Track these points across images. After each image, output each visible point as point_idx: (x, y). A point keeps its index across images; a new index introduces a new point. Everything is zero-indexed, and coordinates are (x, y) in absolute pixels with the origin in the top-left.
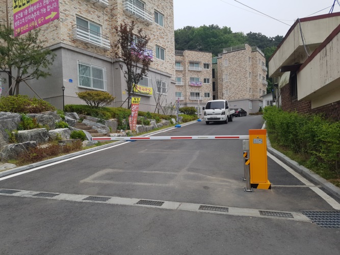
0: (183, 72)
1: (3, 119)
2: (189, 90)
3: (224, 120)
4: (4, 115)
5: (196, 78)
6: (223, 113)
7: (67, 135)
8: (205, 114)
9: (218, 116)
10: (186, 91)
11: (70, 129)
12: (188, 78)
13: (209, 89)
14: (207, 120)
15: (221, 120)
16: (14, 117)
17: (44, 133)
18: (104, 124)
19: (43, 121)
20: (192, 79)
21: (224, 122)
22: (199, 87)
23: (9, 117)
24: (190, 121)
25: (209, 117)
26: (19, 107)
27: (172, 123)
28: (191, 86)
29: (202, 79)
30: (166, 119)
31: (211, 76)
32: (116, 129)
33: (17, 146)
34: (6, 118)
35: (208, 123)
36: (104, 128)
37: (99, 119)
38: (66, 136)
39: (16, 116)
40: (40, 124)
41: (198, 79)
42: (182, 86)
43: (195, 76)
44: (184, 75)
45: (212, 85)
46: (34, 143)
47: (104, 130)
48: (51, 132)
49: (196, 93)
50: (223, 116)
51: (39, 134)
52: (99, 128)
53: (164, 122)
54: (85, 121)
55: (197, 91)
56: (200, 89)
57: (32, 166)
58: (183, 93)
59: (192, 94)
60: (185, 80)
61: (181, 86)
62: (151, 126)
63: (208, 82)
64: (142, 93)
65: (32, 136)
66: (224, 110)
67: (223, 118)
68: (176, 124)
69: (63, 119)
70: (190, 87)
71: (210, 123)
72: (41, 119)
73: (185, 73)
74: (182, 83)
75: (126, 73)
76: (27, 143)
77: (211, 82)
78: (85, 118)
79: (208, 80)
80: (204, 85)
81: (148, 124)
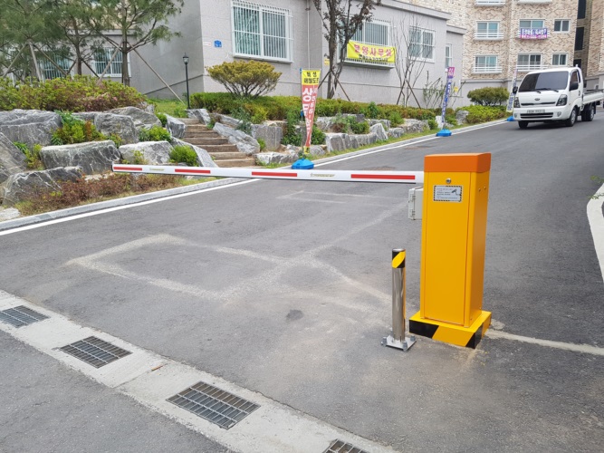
0: (505, 10)
1: (18, 123)
2: (515, 51)
3: (563, 117)
4: (20, 115)
5: (535, 21)
6: (563, 101)
7: (160, 154)
8: (517, 104)
9: (548, 109)
10: (507, 53)
11: (171, 141)
12: (515, 23)
13: (567, 45)
14: (519, 118)
15: (555, 117)
16: (42, 119)
17: (106, 151)
18: (250, 133)
19: (108, 126)
20: (525, 24)
21: (564, 123)
22: (540, 41)
23: (31, 120)
24: (488, 119)
25: (525, 110)
26: (59, 98)
27: (433, 126)
28: (522, 40)
29: (549, 22)
30: (419, 118)
31: (575, 13)
32: (277, 142)
33: (33, 175)
34: (25, 122)
35: (523, 125)
36: (247, 140)
37: (241, 122)
38: (160, 157)
39: (48, 118)
40: (104, 133)
41: (539, 23)
42: (500, 41)
43: (532, 16)
44: (506, 16)
45: (574, 35)
46: (73, 171)
47: (249, 146)
48: (125, 149)
49: (532, 57)
50: (561, 108)
51: (96, 152)
52: (238, 140)
53: (409, 124)
54: (218, 127)
55: (535, 51)
56: (542, 47)
57: (48, 215)
58: (500, 58)
59: (522, 59)
60: (508, 26)
61: (496, 42)
62: (371, 135)
63: (565, 28)
64: (370, 61)
65: (76, 157)
66: (564, 92)
67: (559, 114)
68: (445, 128)
69: (164, 121)
70: (517, 42)
71: (530, 124)
72: (105, 123)
73: (509, 11)
74: (499, 35)
75: (327, 17)
76: (57, 171)
77: (572, 28)
78: (219, 120)
79: (566, 23)
80: (554, 36)
81: (364, 130)
